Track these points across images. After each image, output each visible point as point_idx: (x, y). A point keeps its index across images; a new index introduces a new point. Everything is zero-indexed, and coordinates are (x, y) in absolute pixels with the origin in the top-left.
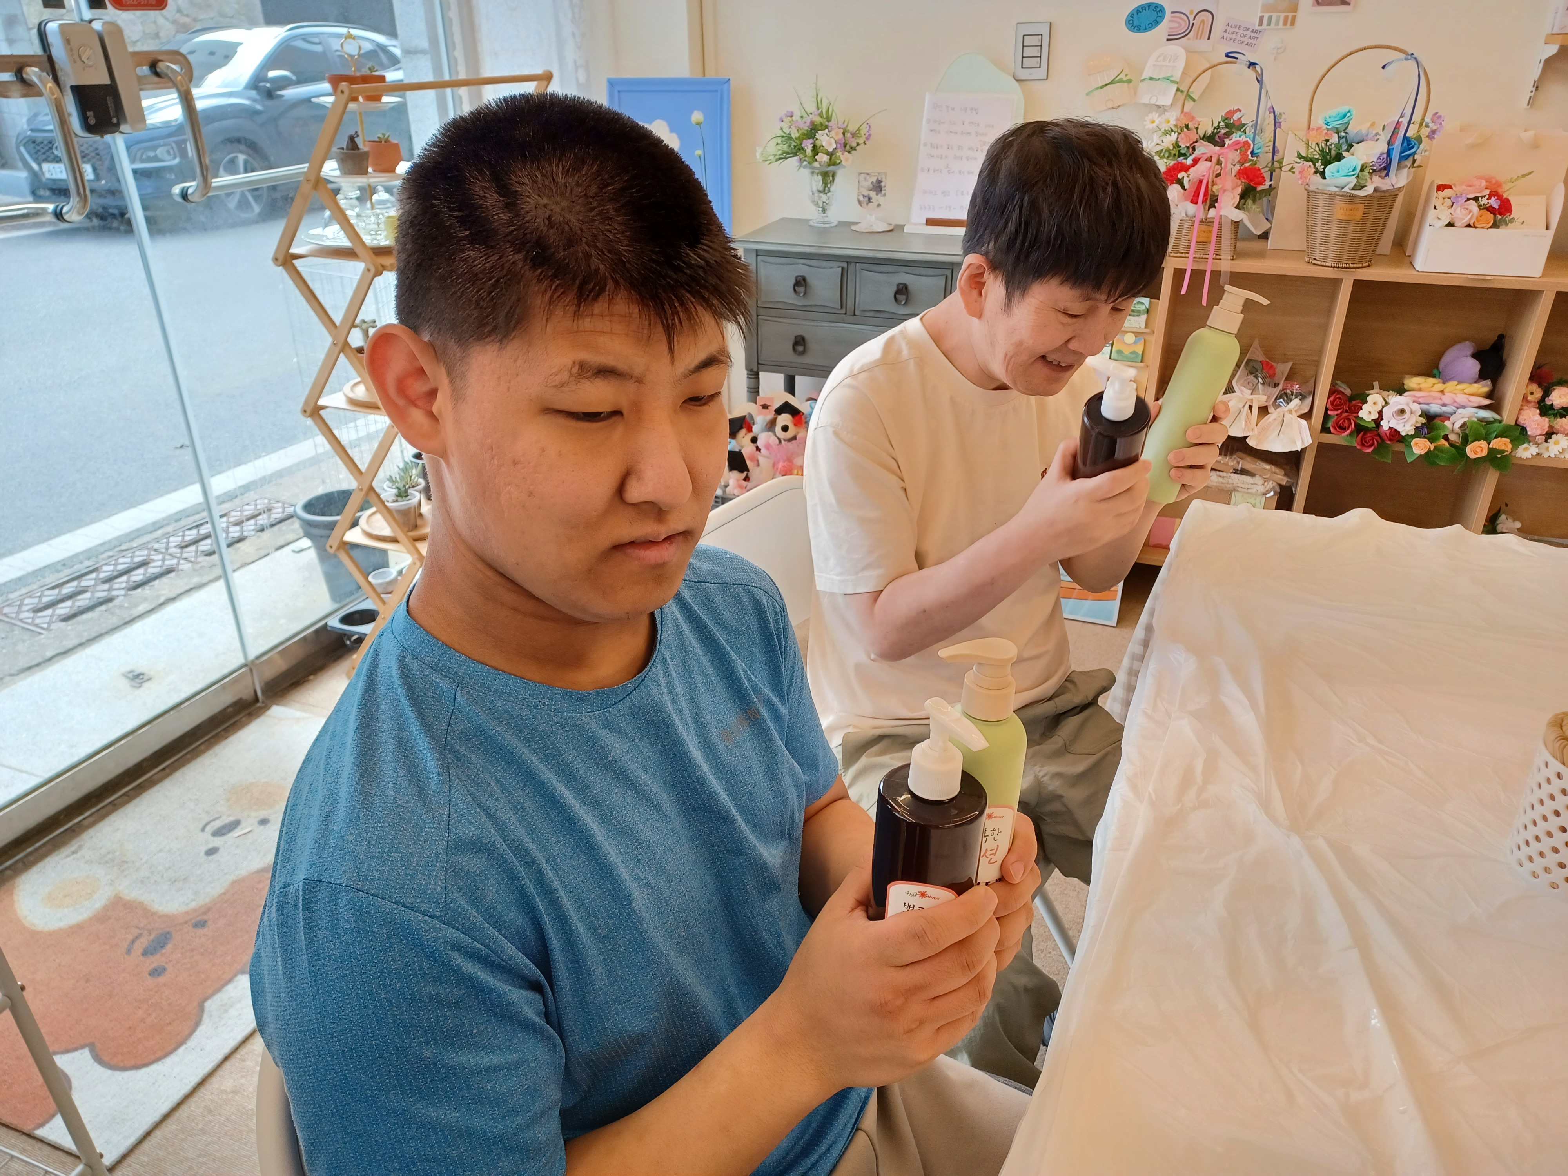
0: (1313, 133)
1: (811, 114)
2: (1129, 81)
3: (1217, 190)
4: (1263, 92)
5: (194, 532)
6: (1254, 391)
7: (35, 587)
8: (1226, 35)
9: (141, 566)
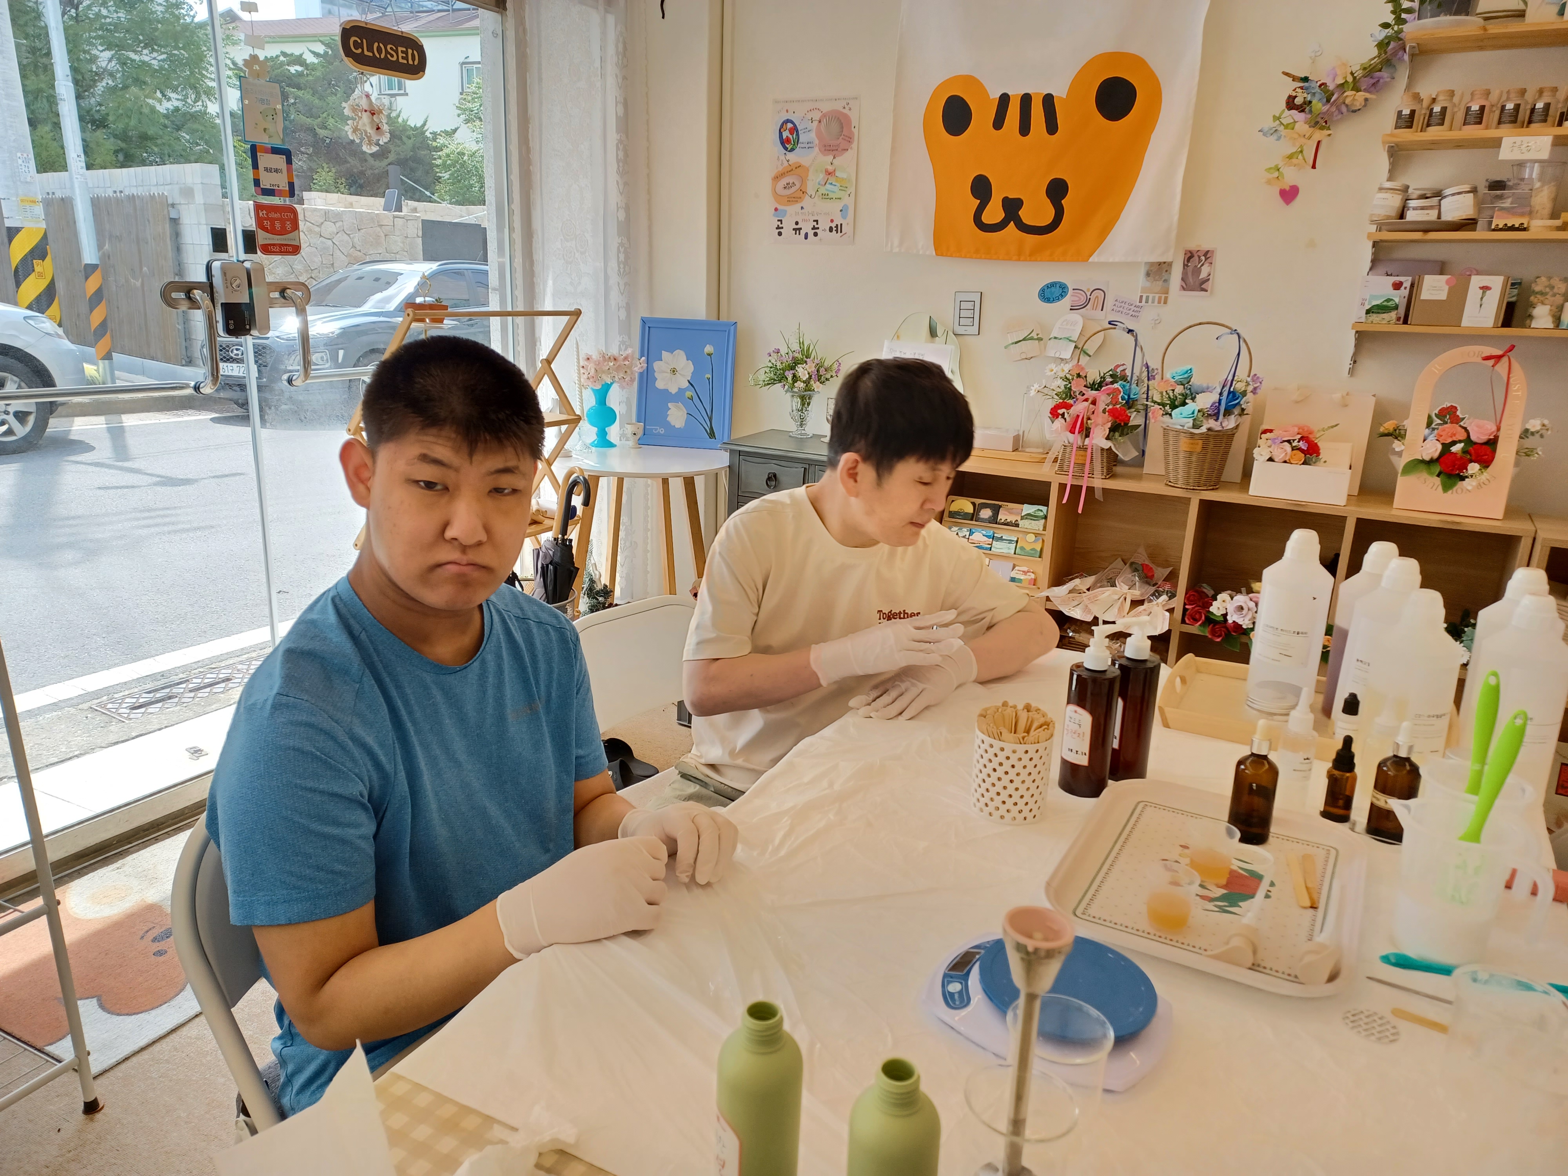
0: (1164, 385)
1: (795, 352)
2: (1040, 339)
3: (1091, 424)
4: (1138, 351)
6: (1132, 586)
8: (1115, 308)
9: (223, 681)
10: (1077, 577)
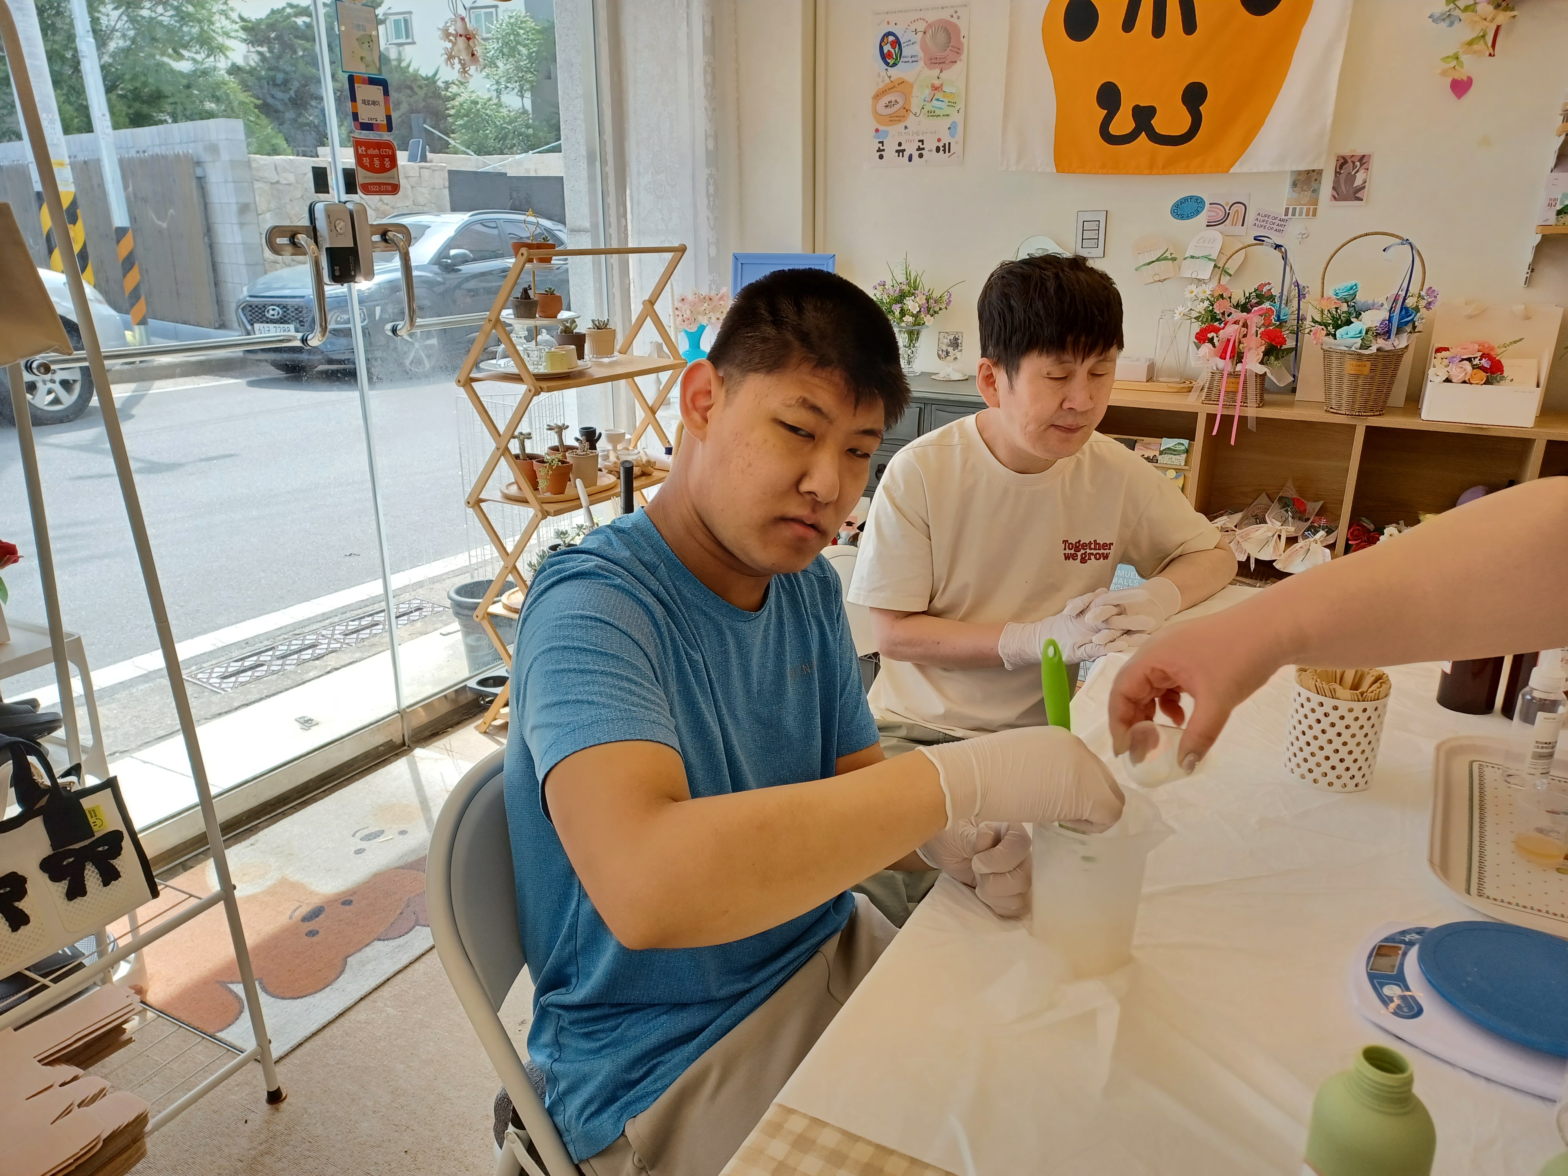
0: (1324, 302)
1: (901, 283)
2: (1174, 259)
3: (1243, 348)
4: (1288, 268)
5: (357, 623)
6: (1284, 523)
7: (223, 659)
8: (1257, 223)
9: (310, 647)
10: (1222, 515)
